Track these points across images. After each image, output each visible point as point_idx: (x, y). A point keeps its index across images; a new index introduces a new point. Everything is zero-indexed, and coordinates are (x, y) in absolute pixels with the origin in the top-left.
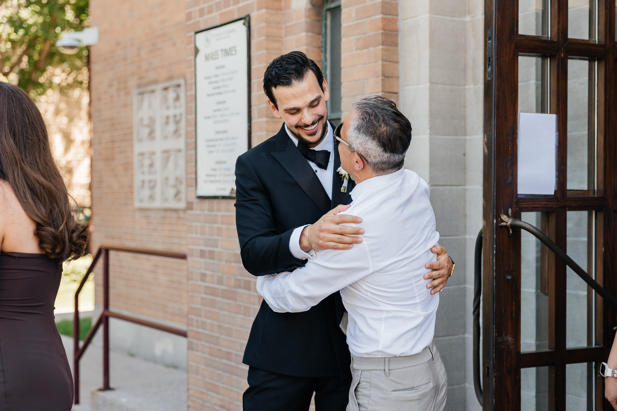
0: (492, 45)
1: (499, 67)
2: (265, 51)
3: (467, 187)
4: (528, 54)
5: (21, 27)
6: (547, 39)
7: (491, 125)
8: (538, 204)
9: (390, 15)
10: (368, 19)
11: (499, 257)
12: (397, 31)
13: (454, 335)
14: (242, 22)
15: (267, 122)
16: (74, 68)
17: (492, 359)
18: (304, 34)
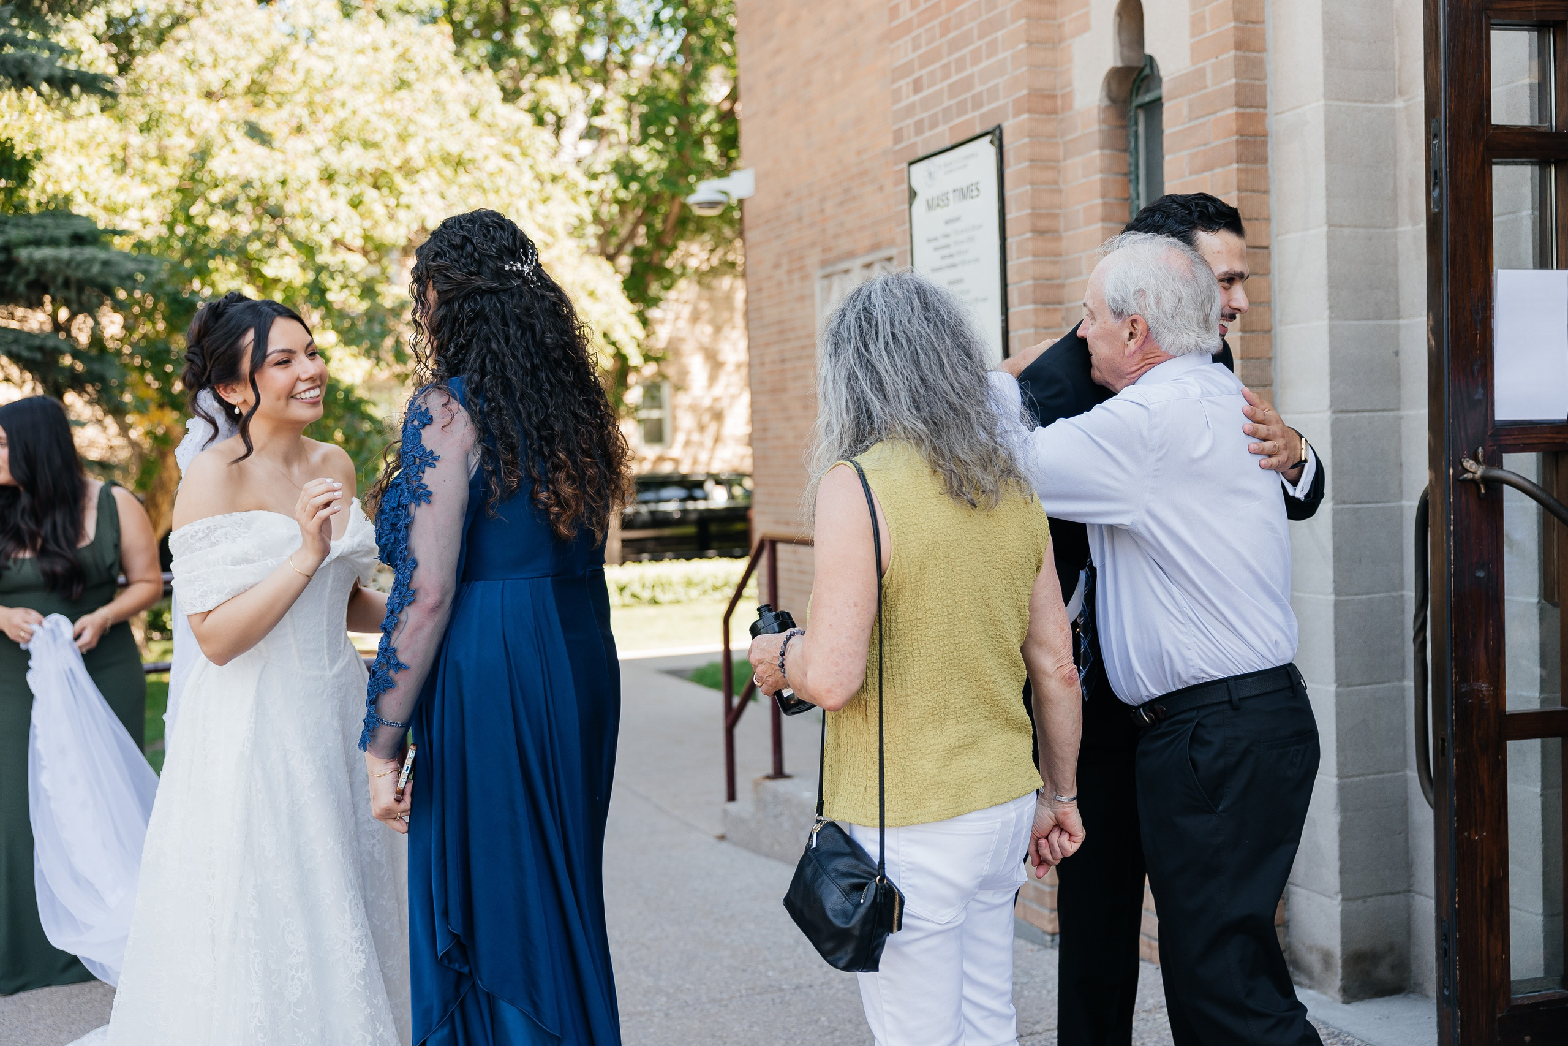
0: (1440, 147)
1: (1454, 186)
2: (1029, 187)
3: (1402, 413)
4: (1512, 160)
5: (635, 178)
6: (1549, 131)
7: (1440, 294)
8: (1536, 438)
9: (1251, 107)
10: (1212, 117)
11: (1461, 538)
12: (1266, 136)
13: (1383, 683)
14: (988, 138)
15: (1035, 311)
16: (720, 241)
17: (1449, 724)
18: (1097, 152)
